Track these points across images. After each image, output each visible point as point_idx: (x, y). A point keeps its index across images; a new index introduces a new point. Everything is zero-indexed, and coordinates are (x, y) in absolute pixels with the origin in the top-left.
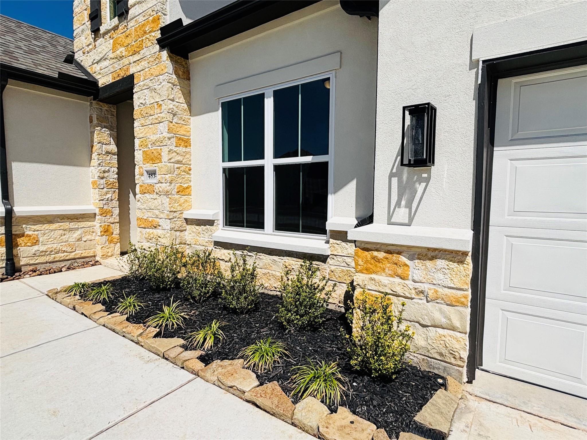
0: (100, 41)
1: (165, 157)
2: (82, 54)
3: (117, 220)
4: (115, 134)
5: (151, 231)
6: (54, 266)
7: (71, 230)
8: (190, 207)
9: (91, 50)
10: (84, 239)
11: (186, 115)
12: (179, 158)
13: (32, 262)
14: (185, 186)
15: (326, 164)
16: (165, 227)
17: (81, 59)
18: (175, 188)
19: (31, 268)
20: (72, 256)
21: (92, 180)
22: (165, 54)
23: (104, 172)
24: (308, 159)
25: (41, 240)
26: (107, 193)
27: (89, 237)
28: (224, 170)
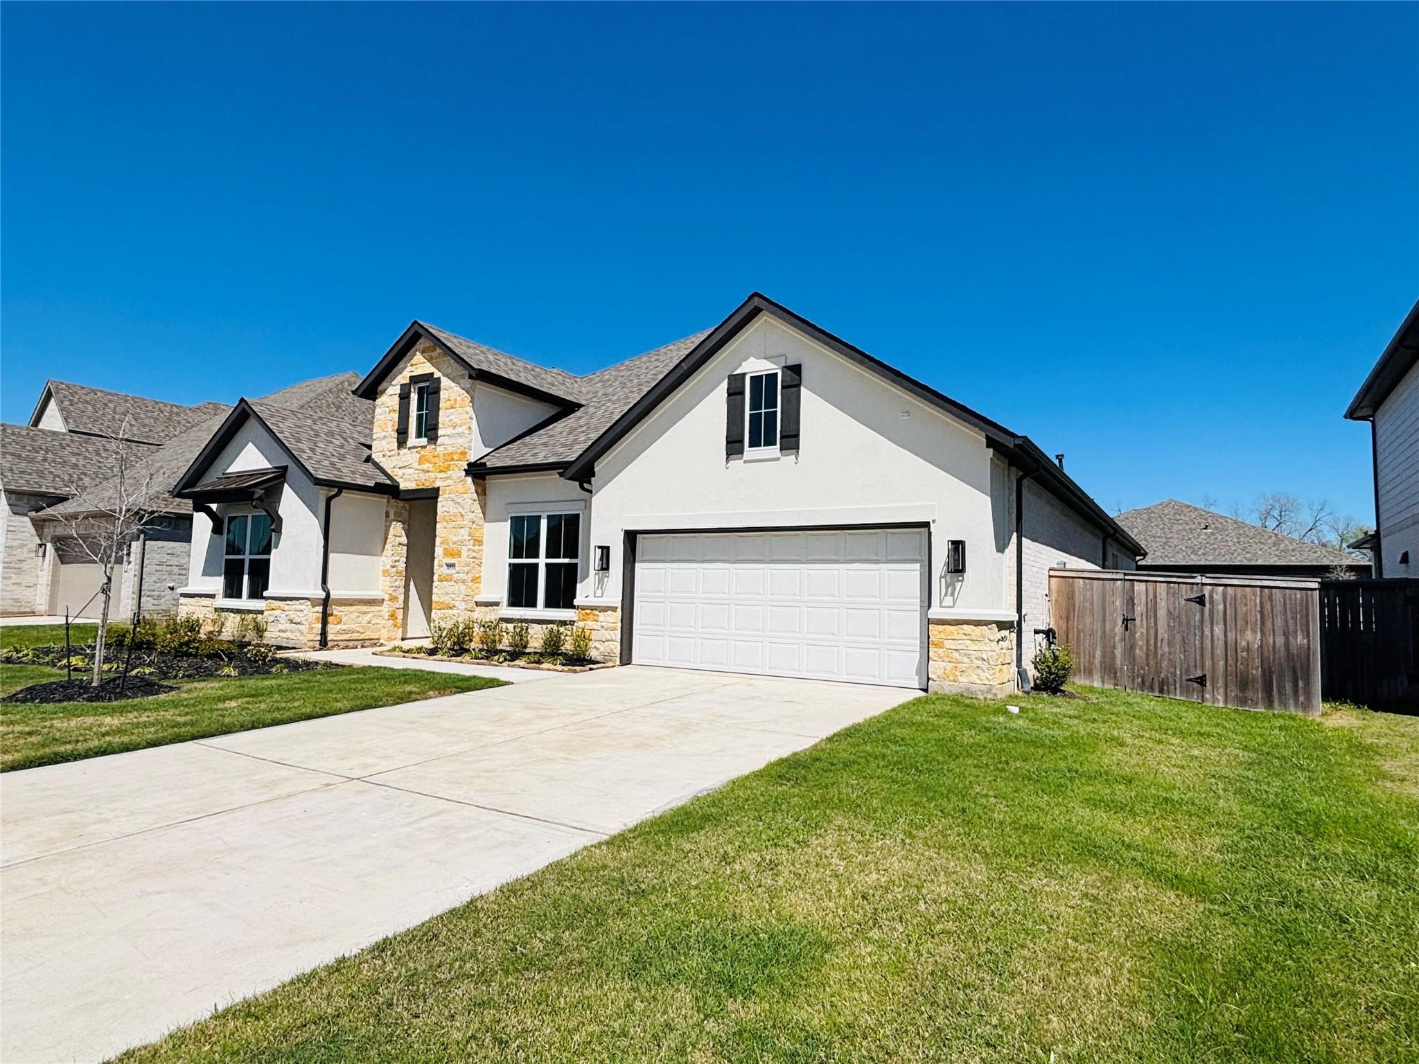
0: (403, 451)
1: (464, 554)
2: (381, 456)
3: (402, 606)
4: (406, 527)
5: (446, 611)
6: (351, 644)
7: (365, 613)
8: (479, 593)
9: (393, 456)
10: (373, 622)
11: (481, 522)
12: (475, 555)
13: (335, 639)
14: (477, 575)
15: (576, 564)
16: (460, 607)
17: (381, 460)
18: (470, 577)
19: (336, 643)
20: (362, 637)
21: (382, 568)
22: (469, 479)
23: (396, 561)
24: (566, 561)
25: (343, 619)
26: (396, 580)
27: (377, 621)
28: (510, 564)
